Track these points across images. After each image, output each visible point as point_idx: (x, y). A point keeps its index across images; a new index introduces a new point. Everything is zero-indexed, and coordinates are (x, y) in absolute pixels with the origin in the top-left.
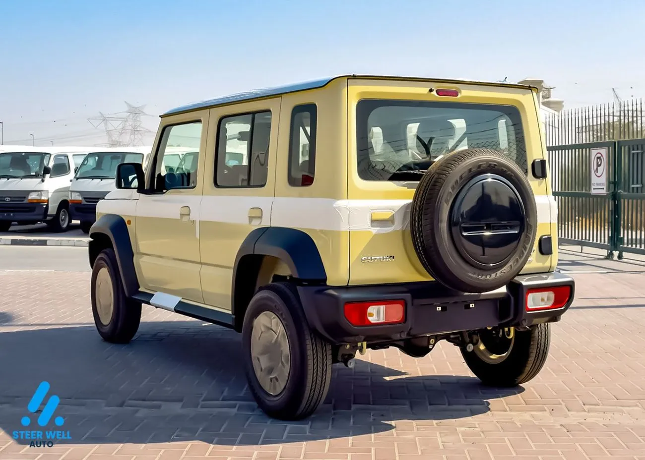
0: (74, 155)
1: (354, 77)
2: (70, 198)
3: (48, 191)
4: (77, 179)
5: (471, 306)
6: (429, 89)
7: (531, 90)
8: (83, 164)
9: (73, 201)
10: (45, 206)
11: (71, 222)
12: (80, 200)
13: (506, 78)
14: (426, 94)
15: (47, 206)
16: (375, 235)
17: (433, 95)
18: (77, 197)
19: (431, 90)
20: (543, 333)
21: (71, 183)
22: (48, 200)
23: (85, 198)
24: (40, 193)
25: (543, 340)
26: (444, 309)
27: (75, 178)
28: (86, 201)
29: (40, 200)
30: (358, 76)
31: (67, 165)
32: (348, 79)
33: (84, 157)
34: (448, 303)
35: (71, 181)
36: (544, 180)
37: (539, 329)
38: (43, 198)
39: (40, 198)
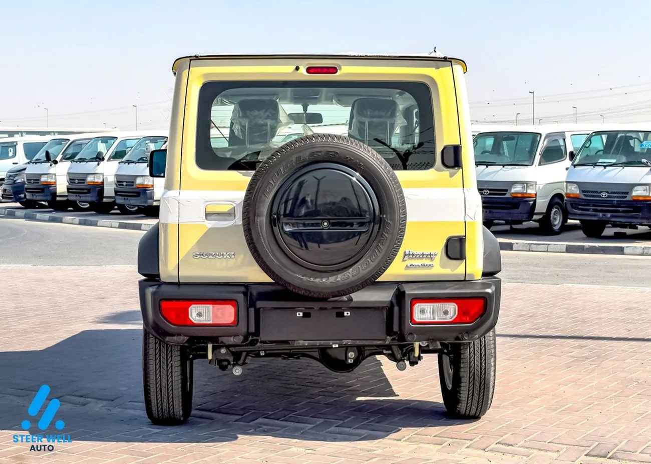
0: (572, 135)
1: (197, 58)
2: (565, 191)
3: (536, 182)
4: (575, 166)
5: (345, 314)
6: (295, 67)
7: (451, 62)
8: (584, 146)
9: (568, 195)
10: (531, 203)
11: (566, 222)
12: (578, 194)
13: (435, 48)
14: (291, 73)
15: (535, 201)
16: (210, 229)
17: (302, 74)
18: (575, 190)
19: (297, 68)
20: (478, 354)
21: (567, 171)
22: (536, 194)
23: (583, 191)
24: (525, 184)
25: (478, 363)
26: (306, 315)
27: (572, 165)
28: (585, 195)
29: (526, 193)
30: (201, 56)
31: (563, 148)
32: (191, 60)
33: (585, 138)
34: (313, 308)
35: (567, 169)
36: (461, 170)
37: (472, 349)
38: (529, 191)
39: (525, 192)
